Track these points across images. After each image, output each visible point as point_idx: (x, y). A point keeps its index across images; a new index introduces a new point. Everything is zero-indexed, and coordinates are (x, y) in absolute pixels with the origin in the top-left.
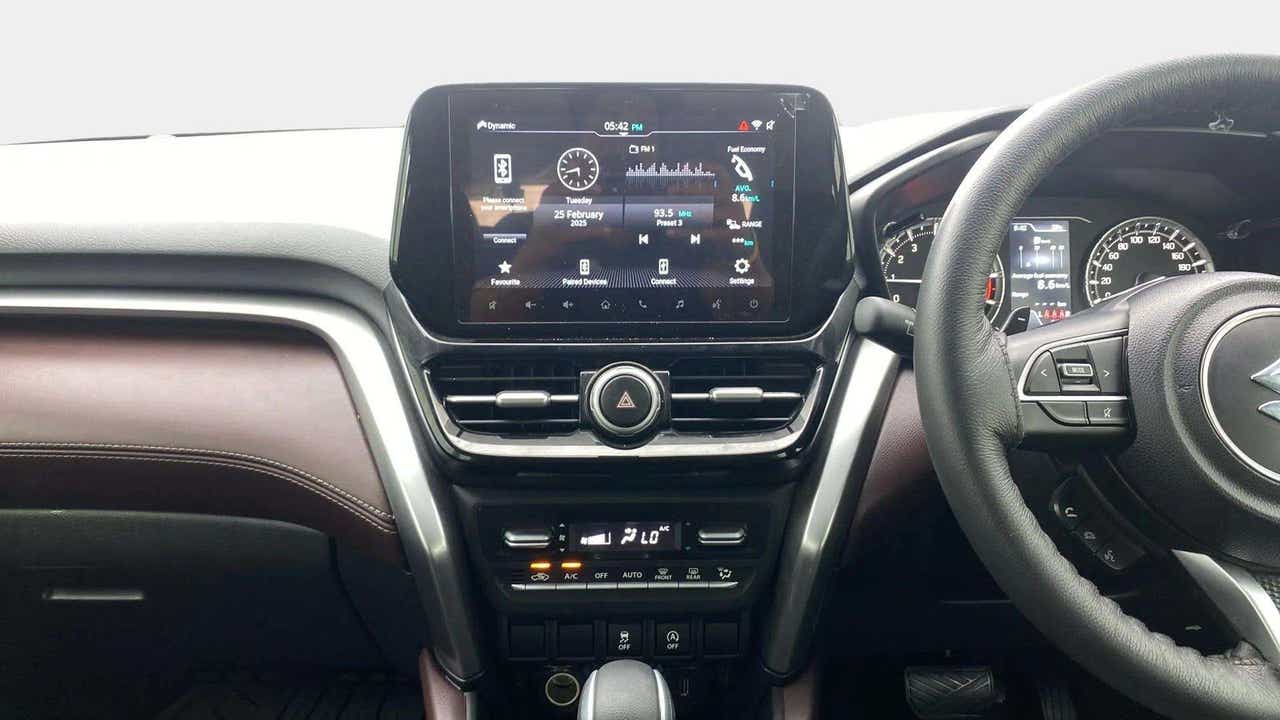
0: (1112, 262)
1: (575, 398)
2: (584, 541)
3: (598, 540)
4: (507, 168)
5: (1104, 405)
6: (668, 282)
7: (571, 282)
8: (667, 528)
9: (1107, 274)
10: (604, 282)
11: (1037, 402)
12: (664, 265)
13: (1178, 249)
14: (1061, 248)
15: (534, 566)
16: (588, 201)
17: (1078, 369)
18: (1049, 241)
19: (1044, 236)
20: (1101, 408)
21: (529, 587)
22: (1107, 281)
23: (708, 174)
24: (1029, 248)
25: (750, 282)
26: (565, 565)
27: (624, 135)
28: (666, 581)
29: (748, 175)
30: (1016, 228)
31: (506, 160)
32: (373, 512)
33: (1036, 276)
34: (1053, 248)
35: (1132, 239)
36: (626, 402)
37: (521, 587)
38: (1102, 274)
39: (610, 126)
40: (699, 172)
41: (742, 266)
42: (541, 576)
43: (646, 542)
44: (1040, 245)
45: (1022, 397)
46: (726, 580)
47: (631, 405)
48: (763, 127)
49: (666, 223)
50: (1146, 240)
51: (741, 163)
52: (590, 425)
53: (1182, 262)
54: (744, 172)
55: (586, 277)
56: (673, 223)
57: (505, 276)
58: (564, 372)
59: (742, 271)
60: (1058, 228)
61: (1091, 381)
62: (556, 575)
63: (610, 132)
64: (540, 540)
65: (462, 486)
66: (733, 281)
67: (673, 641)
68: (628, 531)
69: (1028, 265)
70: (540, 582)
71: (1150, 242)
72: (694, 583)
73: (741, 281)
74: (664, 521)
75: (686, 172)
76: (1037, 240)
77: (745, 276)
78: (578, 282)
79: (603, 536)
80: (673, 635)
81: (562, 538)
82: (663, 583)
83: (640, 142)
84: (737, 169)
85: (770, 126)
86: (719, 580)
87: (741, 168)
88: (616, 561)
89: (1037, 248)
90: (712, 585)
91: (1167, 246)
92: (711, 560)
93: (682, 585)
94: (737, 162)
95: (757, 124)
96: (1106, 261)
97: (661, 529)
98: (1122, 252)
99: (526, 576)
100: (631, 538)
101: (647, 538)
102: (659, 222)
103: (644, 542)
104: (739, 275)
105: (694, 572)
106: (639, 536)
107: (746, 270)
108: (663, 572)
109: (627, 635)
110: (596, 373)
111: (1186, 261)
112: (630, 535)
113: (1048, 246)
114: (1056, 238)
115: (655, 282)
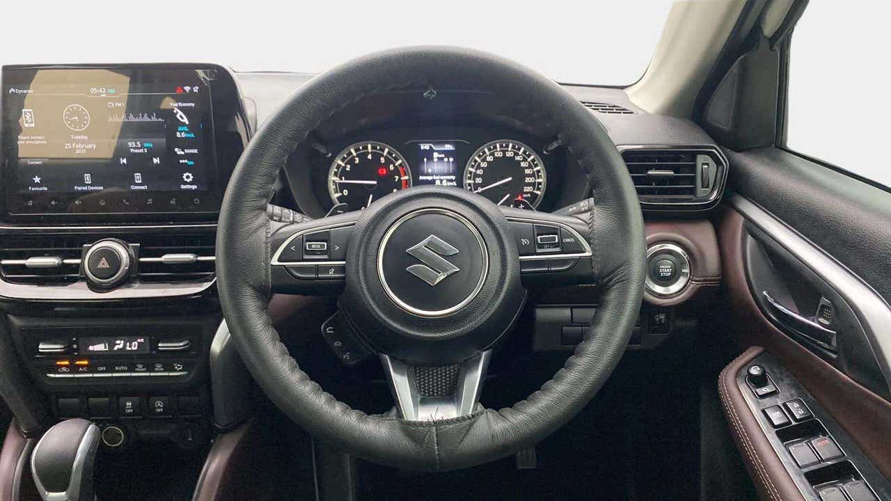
0: (483, 168)
1: (79, 261)
2: (91, 348)
3: (100, 347)
4: (31, 117)
5: (329, 267)
6: (142, 188)
7: (80, 188)
8: (142, 340)
9: (479, 176)
10: (101, 188)
11: (284, 266)
12: (138, 177)
13: (525, 160)
14: (451, 160)
15: (59, 363)
16: (86, 138)
17: (316, 246)
18: (443, 156)
19: (440, 152)
20: (330, 270)
21: (57, 376)
22: (479, 180)
23: (160, 119)
24: (430, 158)
25: (194, 187)
26: (79, 363)
27: (103, 95)
28: (143, 372)
29: (186, 120)
30: (422, 148)
31: (30, 112)
33: (435, 177)
34: (446, 160)
35: (496, 155)
36: (104, 264)
37: (52, 375)
38: (476, 176)
39: (94, 90)
40: (154, 119)
41: (188, 177)
42: (64, 369)
43: (130, 349)
44: (438, 158)
45: (276, 262)
46: (180, 371)
47: (107, 266)
48: (192, 90)
49: (136, 151)
50: (504, 154)
51: (180, 113)
52: (85, 279)
53: (526, 168)
54: (182, 118)
55: (89, 185)
56: (141, 151)
57: (37, 185)
58: (73, 246)
59: (188, 181)
60: (449, 147)
61: (327, 253)
62: (74, 368)
63: (94, 94)
64: (59, 348)
65: (15, 315)
66: (183, 187)
67: (159, 407)
68: (118, 342)
69: (430, 171)
70: (64, 373)
71: (507, 155)
72: (159, 373)
73: (189, 187)
74: (140, 336)
75: (146, 119)
76: (436, 155)
77: (191, 183)
78: (85, 188)
79: (103, 345)
80: (159, 404)
81: (76, 346)
82: (140, 373)
83: (115, 101)
84: (178, 116)
85: (196, 89)
86: (175, 371)
87: (181, 116)
88: (111, 361)
89: (436, 160)
90: (171, 374)
91: (518, 158)
92: (169, 359)
93: (152, 374)
94: (177, 112)
95: (187, 89)
96: (479, 167)
97: (139, 340)
98: (488, 163)
99: (56, 369)
100: (121, 346)
101: (130, 346)
102: (132, 150)
103: (128, 348)
104: (186, 183)
105: (159, 366)
106: (125, 345)
107: (191, 179)
108: (140, 366)
109: (130, 404)
111: (530, 167)
112: (120, 344)
113: (442, 159)
114: (448, 153)
115: (133, 188)
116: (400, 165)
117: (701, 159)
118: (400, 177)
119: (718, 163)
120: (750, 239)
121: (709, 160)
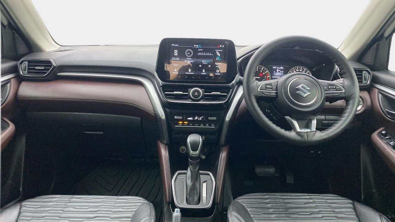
1: (187, 93)
2: (188, 119)
3: (191, 119)
4: (177, 53)
5: (273, 92)
6: (204, 74)
7: (187, 73)
8: (203, 117)
10: (193, 73)
11: (262, 91)
12: (204, 71)
13: (306, 73)
14: (282, 72)
15: (179, 122)
16: (191, 59)
17: (269, 86)
19: (279, 69)
20: (273, 93)
21: (178, 126)
23: (212, 55)
24: (276, 71)
26: (185, 122)
27: (197, 47)
29: (219, 55)
30: (273, 68)
31: (177, 51)
32: (152, 112)
33: (277, 77)
34: (281, 72)
36: (196, 94)
39: (195, 46)
40: (210, 54)
42: (180, 124)
45: (259, 90)
47: (197, 94)
48: (222, 47)
49: (204, 63)
50: (299, 71)
51: (218, 53)
52: (190, 98)
56: (206, 63)
57: (175, 72)
58: (186, 89)
59: (218, 72)
60: (282, 68)
61: (271, 88)
62: (183, 124)
63: (195, 47)
64: (180, 118)
65: (167, 108)
66: (216, 74)
68: (196, 117)
69: (276, 75)
72: (207, 126)
73: (218, 74)
74: (202, 115)
75: (208, 54)
76: (278, 70)
77: (218, 73)
78: (189, 73)
79: (192, 118)
81: (184, 118)
82: (202, 126)
83: (200, 49)
84: (217, 54)
85: (223, 46)
86: (212, 126)
88: (194, 122)
89: (278, 72)
91: (303, 72)
92: (210, 122)
93: (205, 127)
95: (221, 46)
99: (178, 124)
100: (196, 119)
102: (203, 63)
104: (217, 73)
105: (207, 125)
106: (198, 118)
108: (202, 124)
110: (191, 89)
112: (196, 118)
113: (280, 71)
114: (281, 70)
115: (202, 74)
116: (267, 73)
117: (364, 72)
118: (267, 76)
119: (369, 73)
120: (380, 95)
121: (366, 73)
